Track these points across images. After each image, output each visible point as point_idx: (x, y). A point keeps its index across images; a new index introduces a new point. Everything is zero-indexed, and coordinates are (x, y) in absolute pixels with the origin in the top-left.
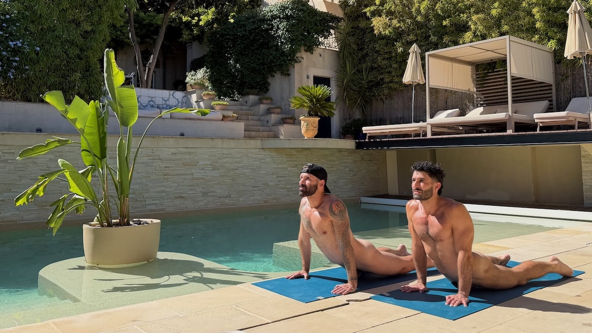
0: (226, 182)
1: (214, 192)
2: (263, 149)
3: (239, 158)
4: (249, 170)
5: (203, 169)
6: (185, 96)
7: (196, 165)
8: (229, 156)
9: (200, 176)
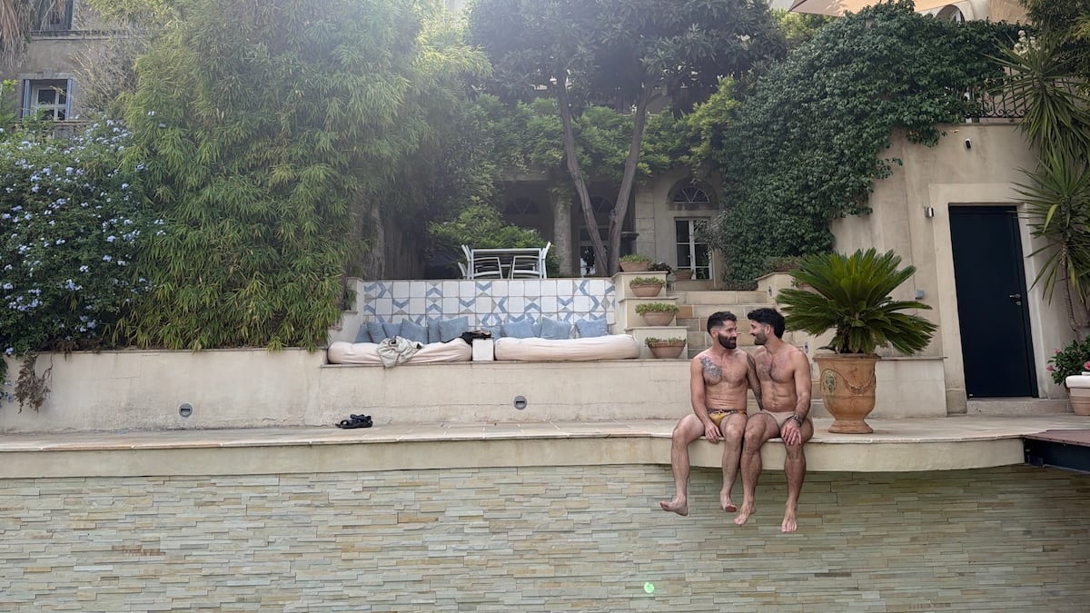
0: (534, 571)
1: (496, 602)
2: (660, 465)
3: (578, 495)
4: (616, 534)
5: (460, 531)
6: (612, 288)
7: (437, 520)
8: (541, 490)
9: (450, 553)
